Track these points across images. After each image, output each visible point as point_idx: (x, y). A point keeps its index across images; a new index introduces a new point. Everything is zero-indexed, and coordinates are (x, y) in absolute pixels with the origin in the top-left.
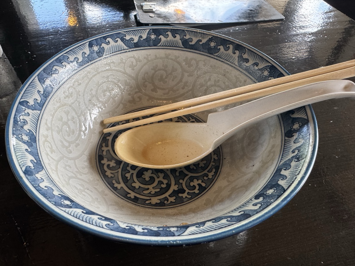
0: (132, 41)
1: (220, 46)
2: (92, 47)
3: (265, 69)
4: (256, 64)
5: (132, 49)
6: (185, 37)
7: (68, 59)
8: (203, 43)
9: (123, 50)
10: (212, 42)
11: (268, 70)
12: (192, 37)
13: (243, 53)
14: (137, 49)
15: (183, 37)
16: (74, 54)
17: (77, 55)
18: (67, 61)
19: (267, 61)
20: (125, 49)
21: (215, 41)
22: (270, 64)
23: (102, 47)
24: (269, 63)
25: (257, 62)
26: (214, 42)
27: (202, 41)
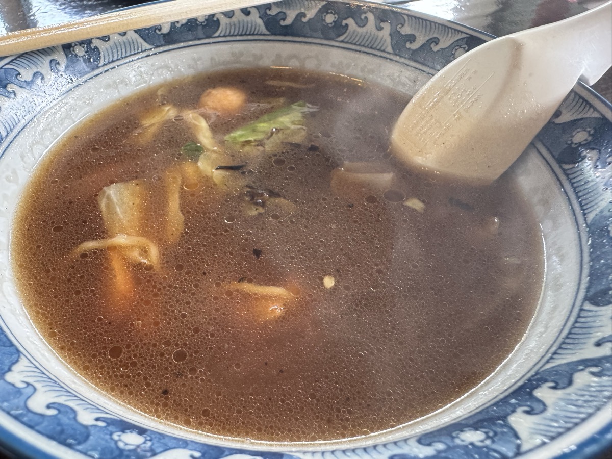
0: (157, 31)
1: (346, 19)
2: (72, 49)
3: (456, 47)
4: (434, 40)
5: (161, 49)
6: (269, 12)
7: (18, 77)
8: (310, 19)
9: (142, 51)
10: (328, 13)
11: (464, 46)
12: (284, 11)
13: (400, 26)
14: (171, 47)
15: (264, 11)
16: (30, 65)
17: (38, 66)
18: (16, 80)
19: (455, 30)
20: (145, 50)
21: (333, 12)
22: (464, 36)
23: (93, 48)
24: (462, 32)
25: (435, 35)
26: (331, 13)
27: (307, 16)
